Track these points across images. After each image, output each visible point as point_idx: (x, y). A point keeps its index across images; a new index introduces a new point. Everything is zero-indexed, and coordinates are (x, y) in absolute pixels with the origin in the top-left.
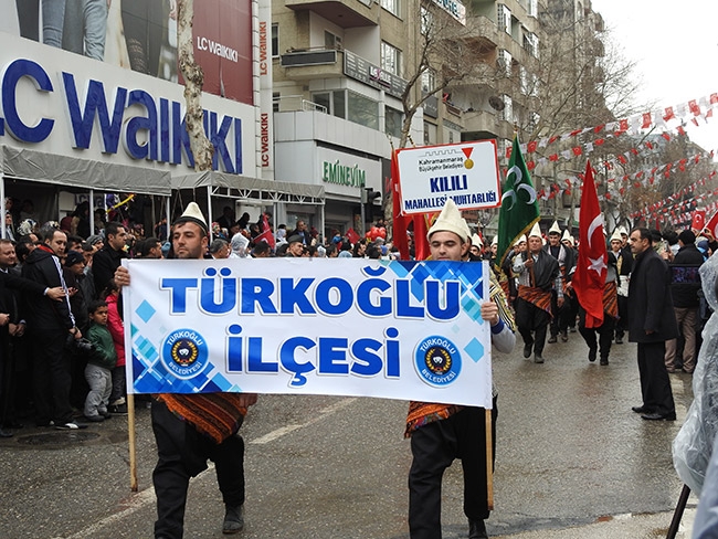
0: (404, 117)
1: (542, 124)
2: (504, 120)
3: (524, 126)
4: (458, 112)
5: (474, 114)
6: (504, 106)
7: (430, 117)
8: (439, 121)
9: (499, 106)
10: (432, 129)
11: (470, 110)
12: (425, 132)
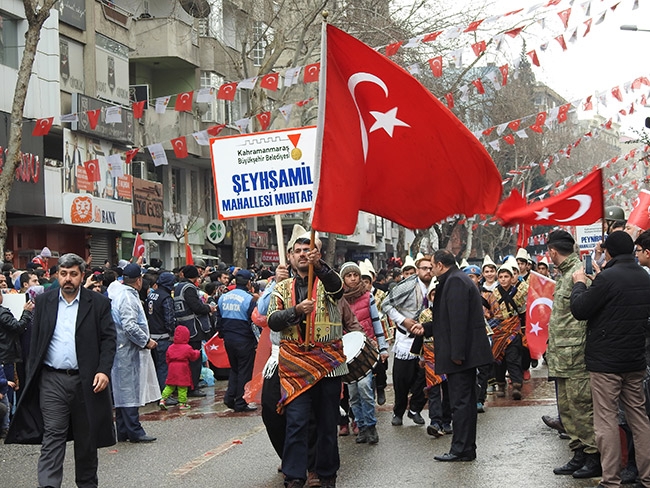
0: (25, 26)
1: (280, 44)
2: (207, 36)
3: (248, 49)
4: (123, 19)
5: (151, 24)
6: (208, 9)
7: (71, 28)
8: (88, 37)
9: (200, 10)
10: (74, 51)
11: (145, 17)
12: (64, 57)
